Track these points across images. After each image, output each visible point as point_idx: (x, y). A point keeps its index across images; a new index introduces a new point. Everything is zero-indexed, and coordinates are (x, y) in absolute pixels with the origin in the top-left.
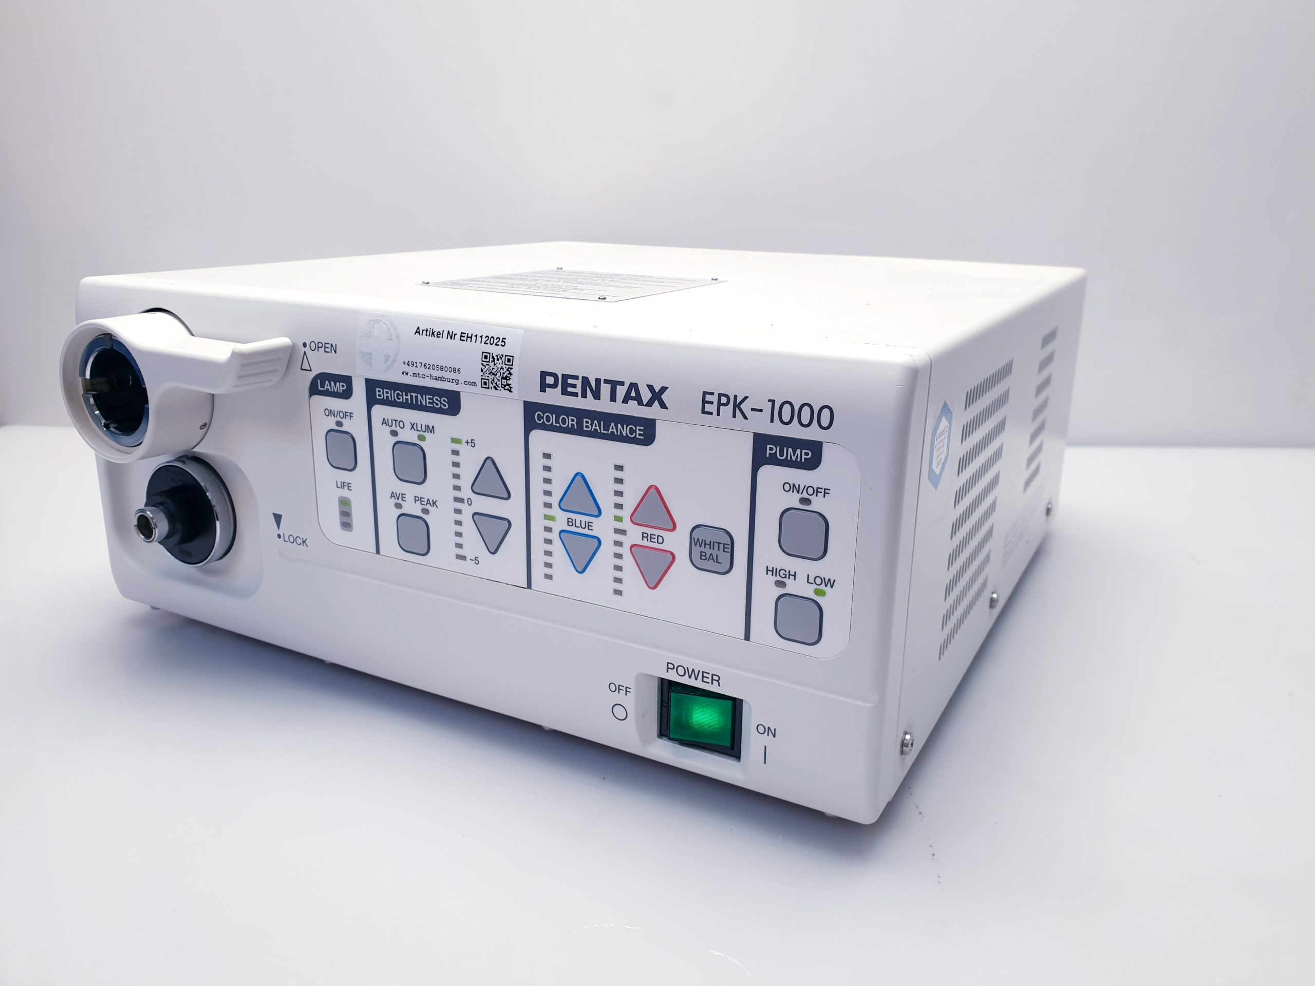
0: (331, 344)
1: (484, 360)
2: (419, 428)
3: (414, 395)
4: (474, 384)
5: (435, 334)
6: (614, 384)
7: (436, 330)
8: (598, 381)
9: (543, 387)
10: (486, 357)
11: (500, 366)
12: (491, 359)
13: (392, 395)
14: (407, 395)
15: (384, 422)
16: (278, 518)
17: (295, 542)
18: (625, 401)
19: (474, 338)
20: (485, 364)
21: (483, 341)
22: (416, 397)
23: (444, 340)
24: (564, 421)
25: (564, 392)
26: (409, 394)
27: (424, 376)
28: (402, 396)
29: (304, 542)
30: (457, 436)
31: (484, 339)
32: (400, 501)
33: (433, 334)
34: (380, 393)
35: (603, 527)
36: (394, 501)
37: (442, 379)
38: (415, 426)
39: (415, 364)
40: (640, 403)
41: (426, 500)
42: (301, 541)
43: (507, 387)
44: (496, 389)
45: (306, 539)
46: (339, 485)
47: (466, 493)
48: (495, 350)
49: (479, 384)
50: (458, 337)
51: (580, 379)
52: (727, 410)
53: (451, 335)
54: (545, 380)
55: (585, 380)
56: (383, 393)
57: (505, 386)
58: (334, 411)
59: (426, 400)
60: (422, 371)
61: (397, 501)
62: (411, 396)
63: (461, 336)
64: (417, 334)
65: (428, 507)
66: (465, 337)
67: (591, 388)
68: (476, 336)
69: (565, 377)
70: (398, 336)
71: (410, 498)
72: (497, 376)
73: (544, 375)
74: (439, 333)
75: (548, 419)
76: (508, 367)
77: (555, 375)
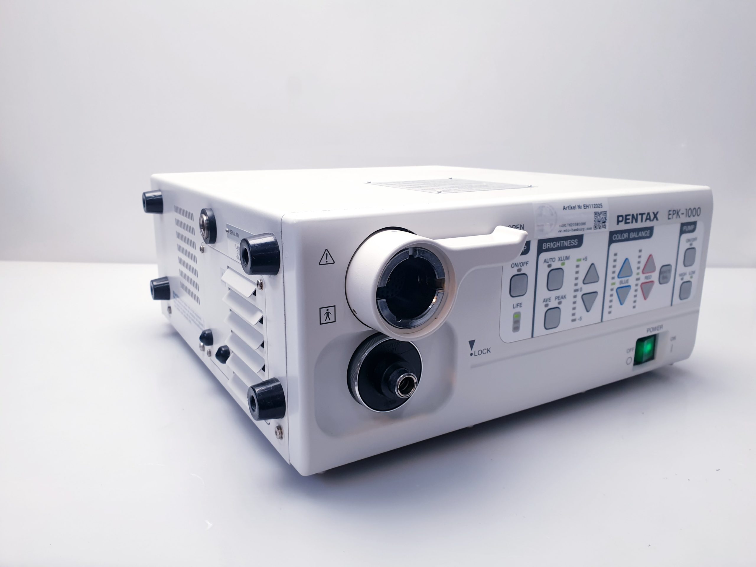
0: (521, 225)
1: (595, 216)
2: (562, 259)
3: (562, 242)
4: (591, 228)
5: (573, 208)
6: (642, 214)
7: (573, 206)
8: (637, 215)
9: (618, 222)
10: (596, 214)
11: (602, 217)
12: (598, 214)
13: (550, 245)
14: (558, 243)
15: (545, 261)
16: (472, 343)
17: (482, 353)
18: (646, 221)
19: (589, 206)
20: (596, 217)
21: (594, 207)
22: (563, 243)
23: (577, 210)
24: (623, 236)
25: (626, 223)
26: (560, 242)
27: (569, 231)
28: (556, 244)
29: (488, 350)
30: (579, 257)
31: (594, 206)
32: (548, 302)
33: (571, 208)
34: (545, 246)
35: (632, 281)
36: (545, 303)
37: (577, 230)
38: (560, 259)
39: (565, 225)
40: (650, 220)
41: (561, 297)
42: (487, 351)
43: (604, 227)
44: (600, 228)
45: (490, 348)
46: (515, 306)
47: (580, 284)
48: (599, 210)
49: (593, 228)
50: (583, 207)
51: (631, 215)
52: (675, 216)
53: (580, 207)
54: (620, 219)
55: (633, 215)
56: (547, 246)
57: (603, 226)
58: (517, 263)
59: (567, 243)
60: (569, 228)
61: (546, 303)
62: (561, 243)
63: (584, 207)
64: (565, 210)
65: (562, 300)
66: (586, 206)
67: (635, 218)
68: (590, 205)
69: (626, 216)
70: (556, 213)
71: (553, 299)
72: (601, 222)
73: (618, 217)
74: (574, 207)
75: (618, 237)
76: (605, 217)
77: (622, 216)
